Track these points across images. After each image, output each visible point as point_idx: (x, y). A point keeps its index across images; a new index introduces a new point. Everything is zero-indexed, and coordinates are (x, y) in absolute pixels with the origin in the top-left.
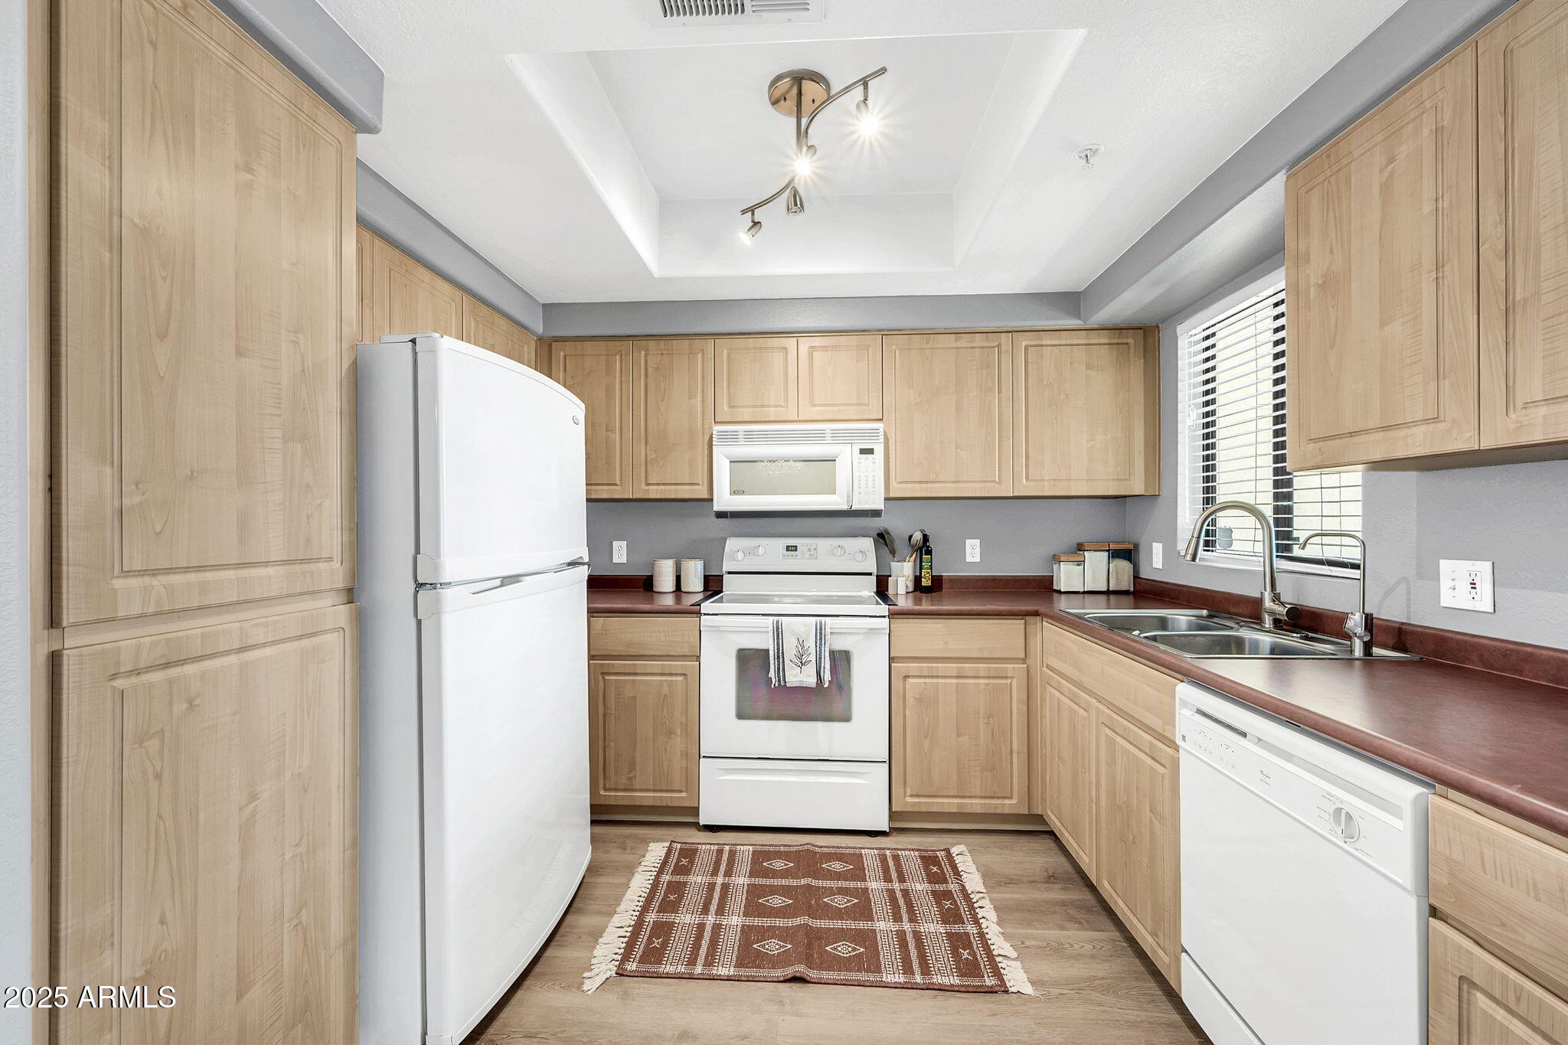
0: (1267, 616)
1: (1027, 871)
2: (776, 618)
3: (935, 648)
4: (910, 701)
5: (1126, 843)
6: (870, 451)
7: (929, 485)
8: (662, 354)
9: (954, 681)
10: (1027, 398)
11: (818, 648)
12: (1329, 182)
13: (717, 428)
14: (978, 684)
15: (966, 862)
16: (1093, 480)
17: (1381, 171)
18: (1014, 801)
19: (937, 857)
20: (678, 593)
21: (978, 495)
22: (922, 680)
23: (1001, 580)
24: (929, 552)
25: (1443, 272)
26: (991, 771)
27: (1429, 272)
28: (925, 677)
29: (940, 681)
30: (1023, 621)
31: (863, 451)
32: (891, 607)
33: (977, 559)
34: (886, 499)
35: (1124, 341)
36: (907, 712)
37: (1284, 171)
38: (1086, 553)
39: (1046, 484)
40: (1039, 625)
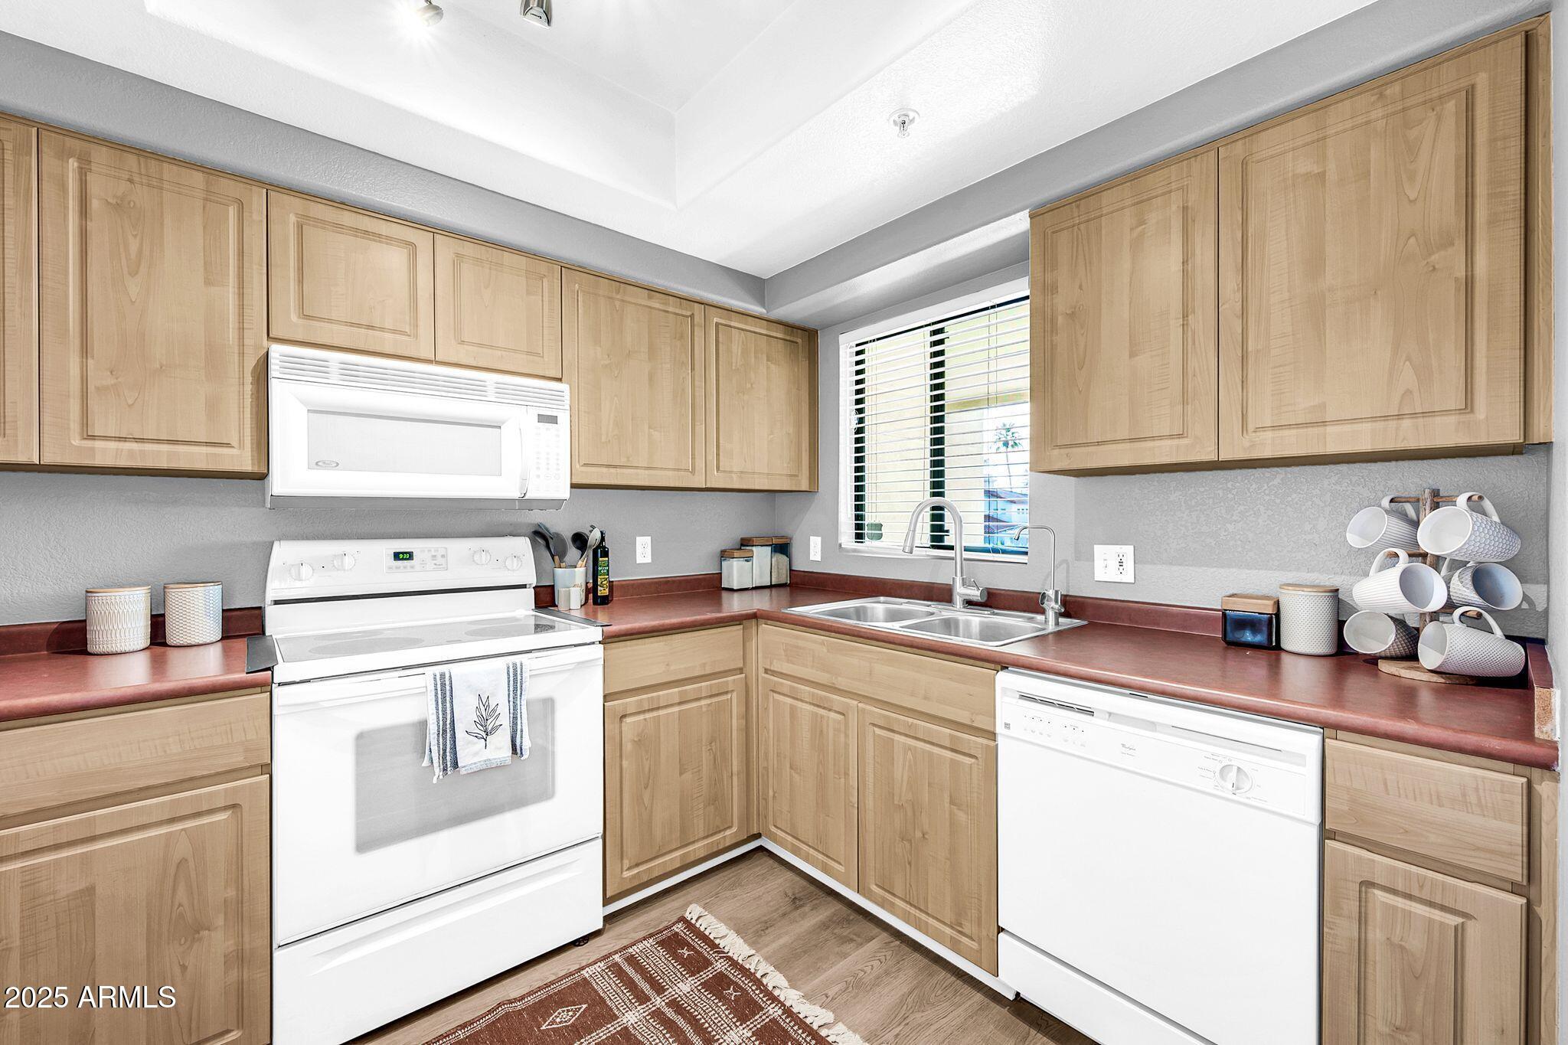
0: (958, 597)
1: (772, 904)
2: (438, 670)
3: (655, 673)
4: (628, 747)
5: (910, 841)
6: (553, 420)
7: (619, 470)
8: (131, 181)
9: (676, 709)
10: (718, 380)
11: (511, 703)
12: (1079, 229)
13: (277, 351)
14: (701, 706)
15: (712, 926)
16: (772, 474)
17: (1132, 229)
18: (734, 829)
19: (677, 933)
20: (159, 650)
21: (672, 485)
22: (641, 717)
23: (674, 582)
24: (606, 554)
25: (1187, 320)
26: (713, 804)
27: (1176, 319)
28: (644, 712)
29: (661, 712)
30: (741, 626)
31: (542, 418)
32: (605, 628)
33: (648, 560)
34: (573, 486)
35: (795, 339)
36: (625, 763)
37: (1028, 210)
38: (754, 548)
39: (734, 475)
40: (754, 628)
